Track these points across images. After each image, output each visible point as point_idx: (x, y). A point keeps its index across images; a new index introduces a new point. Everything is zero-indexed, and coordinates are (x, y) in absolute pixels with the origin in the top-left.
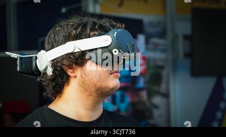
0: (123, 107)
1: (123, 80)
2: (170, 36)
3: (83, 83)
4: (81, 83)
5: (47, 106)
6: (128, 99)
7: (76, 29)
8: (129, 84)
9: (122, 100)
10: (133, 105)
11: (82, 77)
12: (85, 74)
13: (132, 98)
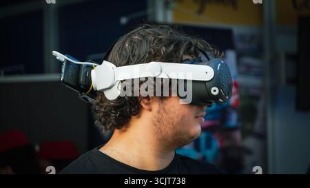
0: (210, 154)
1: (209, 117)
2: (267, 55)
3: (158, 121)
4: (155, 120)
5: (99, 149)
6: (216, 144)
7: (167, 46)
8: (217, 122)
9: (209, 146)
10: (223, 151)
11: (159, 112)
12: (164, 109)
13: (221, 141)
